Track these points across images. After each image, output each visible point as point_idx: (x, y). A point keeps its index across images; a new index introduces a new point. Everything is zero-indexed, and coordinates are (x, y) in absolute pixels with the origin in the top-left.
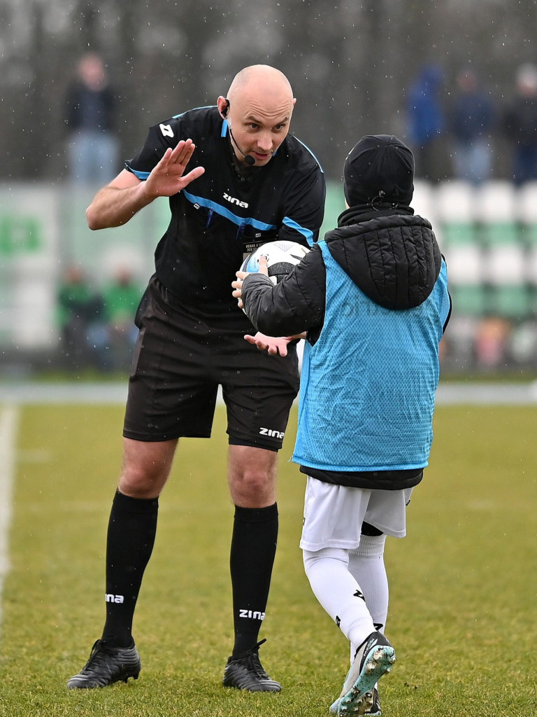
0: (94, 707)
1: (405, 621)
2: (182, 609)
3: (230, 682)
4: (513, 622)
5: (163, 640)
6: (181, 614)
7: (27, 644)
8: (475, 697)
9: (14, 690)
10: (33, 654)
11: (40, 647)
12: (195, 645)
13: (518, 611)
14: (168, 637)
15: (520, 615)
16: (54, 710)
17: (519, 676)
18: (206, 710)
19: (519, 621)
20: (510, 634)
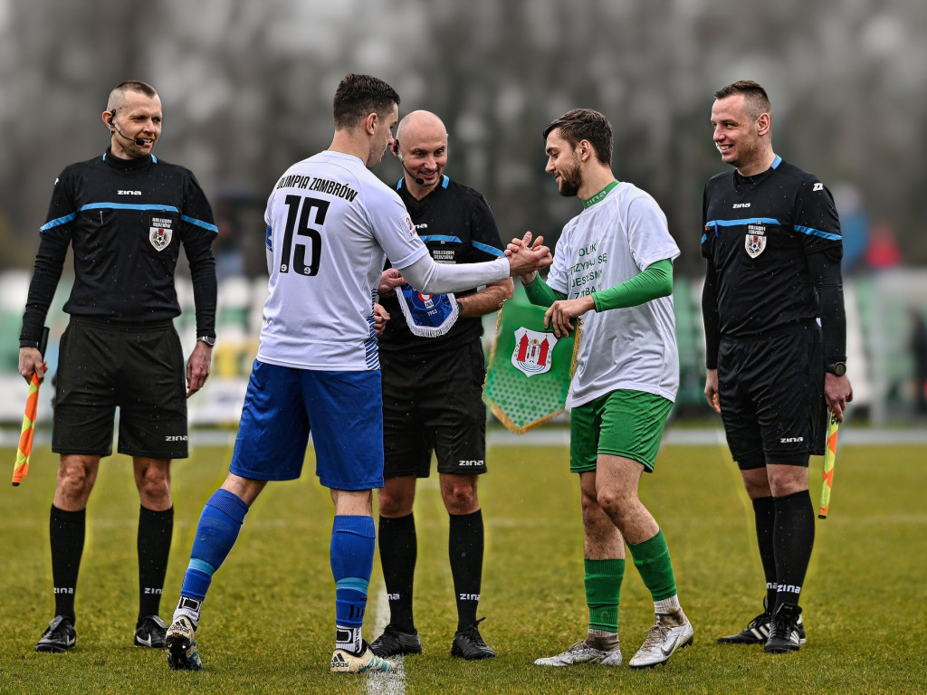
0: (486, 687)
1: (731, 614)
2: (553, 605)
3: (457, 652)
4: (819, 614)
5: (538, 630)
6: (552, 609)
7: (429, 634)
8: (797, 677)
9: (420, 672)
10: (434, 642)
11: (440, 636)
12: (565, 634)
13: (821, 605)
14: (542, 627)
15: (823, 608)
16: (454, 690)
17: (830, 659)
18: (578, 689)
19: (823, 614)
20: (818, 625)
